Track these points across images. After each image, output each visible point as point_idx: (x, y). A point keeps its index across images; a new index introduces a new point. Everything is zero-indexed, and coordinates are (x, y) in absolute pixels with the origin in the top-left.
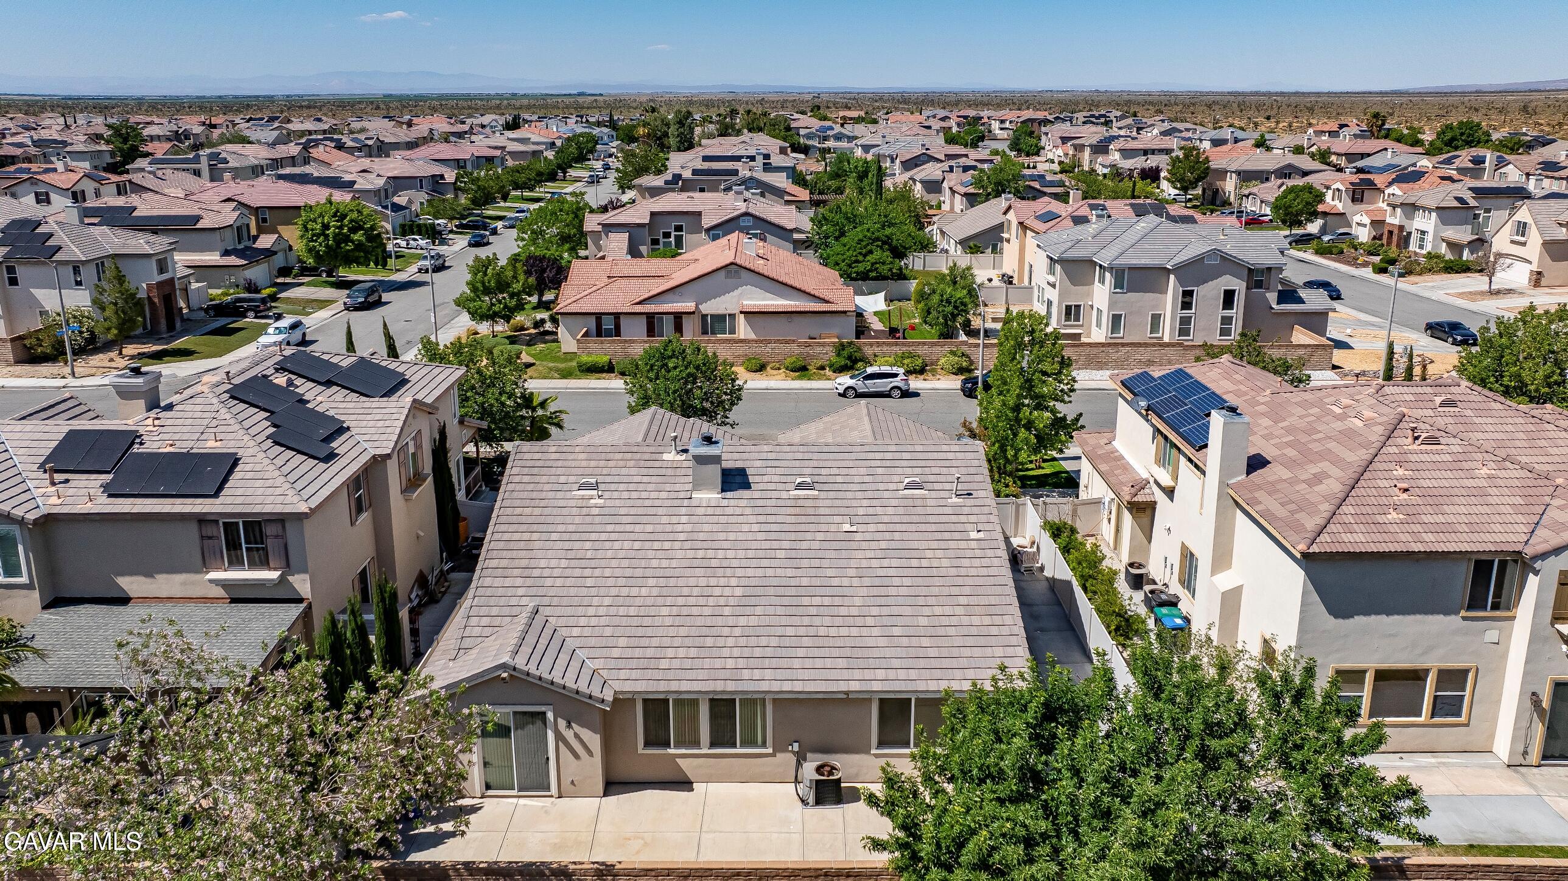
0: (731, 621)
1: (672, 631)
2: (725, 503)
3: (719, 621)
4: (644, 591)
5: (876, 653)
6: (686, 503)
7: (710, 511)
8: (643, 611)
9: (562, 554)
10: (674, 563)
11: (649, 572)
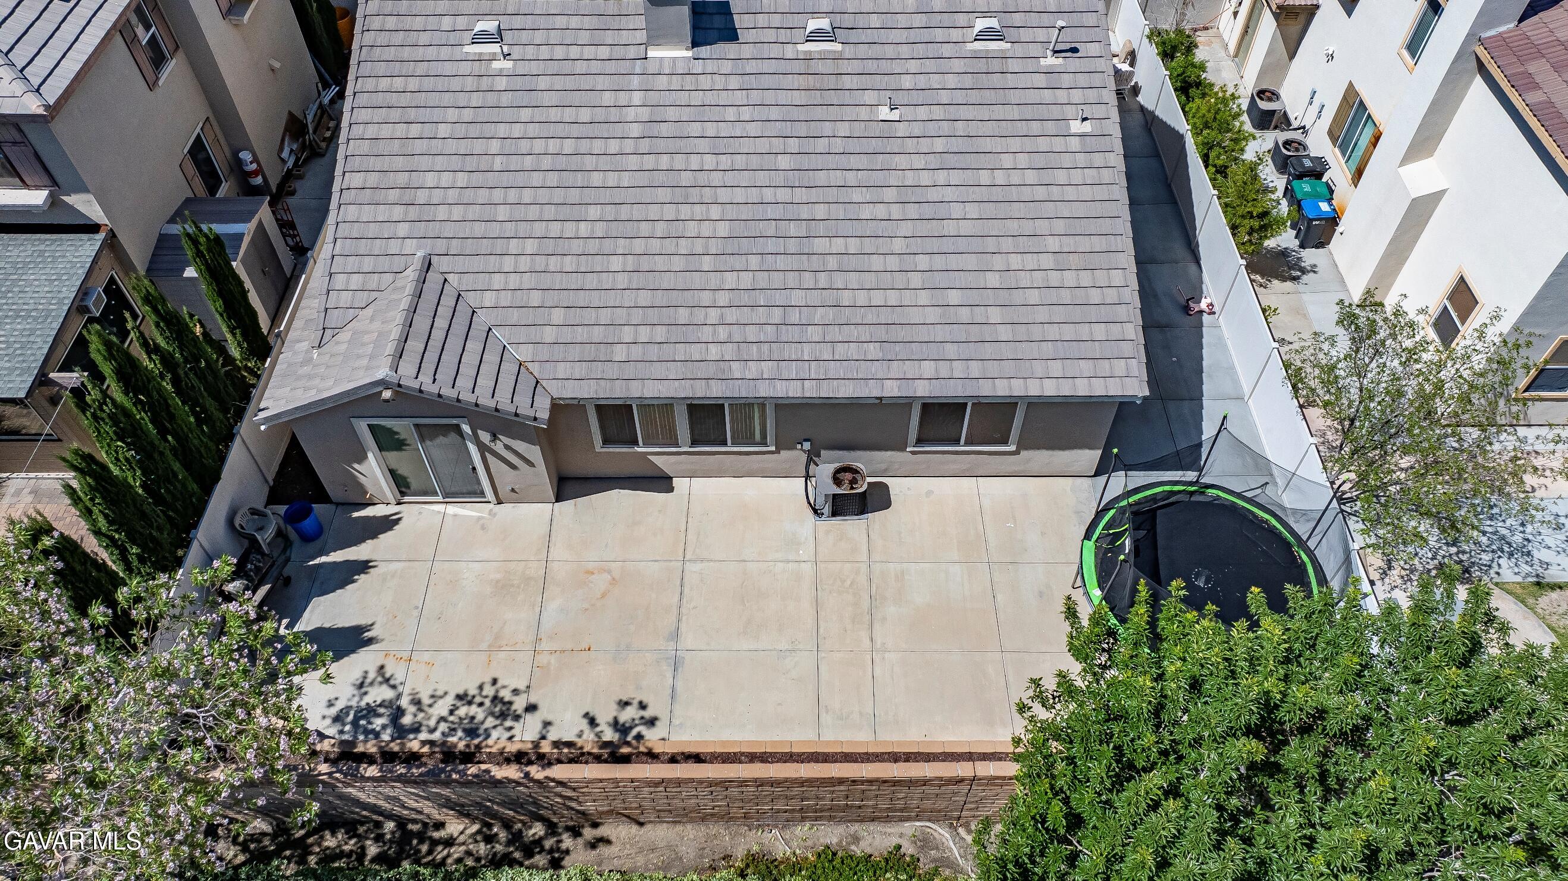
0: (714, 280)
1: (628, 299)
2: (698, 66)
3: (697, 280)
4: (584, 229)
5: (923, 334)
6: (638, 66)
7: (676, 82)
8: (584, 264)
9: (455, 162)
10: (626, 179)
11: (590, 195)
